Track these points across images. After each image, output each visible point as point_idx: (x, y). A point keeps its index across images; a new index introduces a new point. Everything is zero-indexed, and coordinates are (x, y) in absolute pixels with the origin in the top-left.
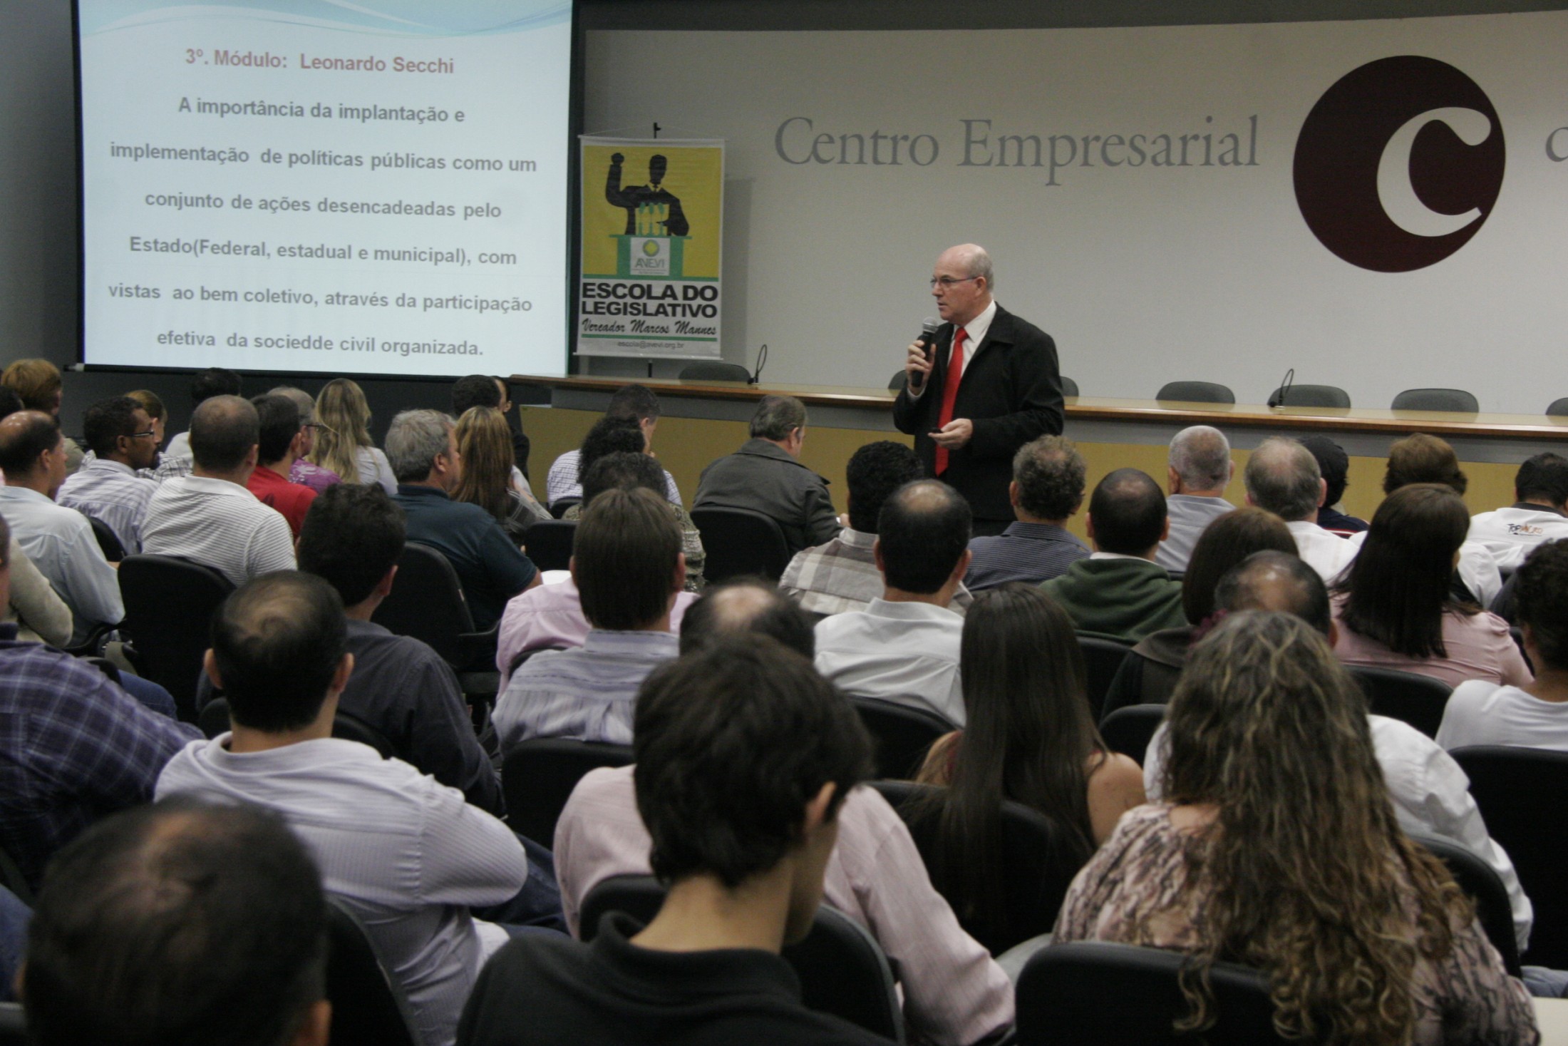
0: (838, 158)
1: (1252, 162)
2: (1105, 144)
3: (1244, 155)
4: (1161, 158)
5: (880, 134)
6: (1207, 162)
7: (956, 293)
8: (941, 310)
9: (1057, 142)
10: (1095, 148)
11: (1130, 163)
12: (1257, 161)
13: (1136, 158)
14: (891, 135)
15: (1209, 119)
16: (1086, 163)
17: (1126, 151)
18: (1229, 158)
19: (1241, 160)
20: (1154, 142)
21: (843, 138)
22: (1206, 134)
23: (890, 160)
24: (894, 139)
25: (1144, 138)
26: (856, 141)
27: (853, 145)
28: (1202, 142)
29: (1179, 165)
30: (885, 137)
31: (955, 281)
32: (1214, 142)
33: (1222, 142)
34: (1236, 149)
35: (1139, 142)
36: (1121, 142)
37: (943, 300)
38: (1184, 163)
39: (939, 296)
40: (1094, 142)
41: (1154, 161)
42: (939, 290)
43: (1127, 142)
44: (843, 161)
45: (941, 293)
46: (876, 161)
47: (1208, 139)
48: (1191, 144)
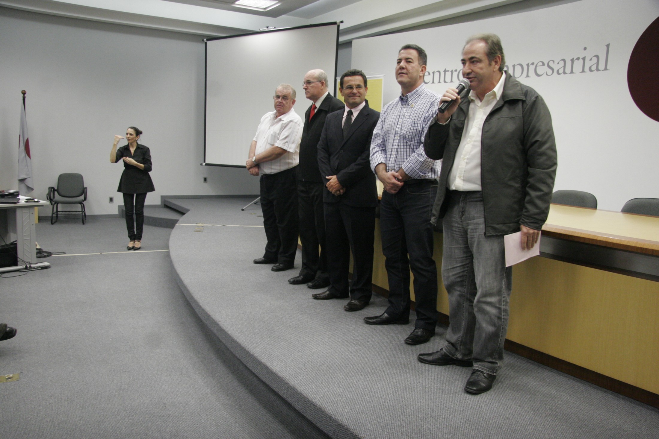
0: (431, 81)
1: (606, 69)
2: (536, 66)
3: (602, 66)
4: (561, 71)
5: (447, 70)
6: (583, 71)
7: (312, 87)
8: (306, 94)
9: (516, 67)
10: (532, 68)
11: (547, 74)
12: (608, 68)
13: (550, 72)
14: (450, 70)
15: (585, 49)
16: (527, 76)
17: (545, 69)
18: (594, 68)
19: (600, 68)
20: (558, 63)
21: (433, 73)
22: (583, 56)
23: (450, 81)
24: (452, 72)
25: (554, 61)
26: (438, 73)
27: (437, 75)
28: (581, 61)
29: (569, 74)
30: (448, 71)
31: (313, 82)
32: (587, 60)
33: (591, 60)
34: (598, 63)
35: (551, 64)
36: (543, 64)
37: (308, 90)
38: (572, 72)
39: (306, 89)
40: (531, 65)
41: (558, 73)
42: (306, 87)
43: (546, 64)
44: (433, 82)
45: (306, 88)
46: (445, 82)
47: (584, 59)
48: (576, 62)
